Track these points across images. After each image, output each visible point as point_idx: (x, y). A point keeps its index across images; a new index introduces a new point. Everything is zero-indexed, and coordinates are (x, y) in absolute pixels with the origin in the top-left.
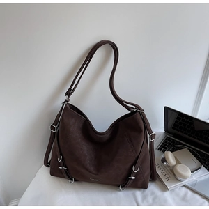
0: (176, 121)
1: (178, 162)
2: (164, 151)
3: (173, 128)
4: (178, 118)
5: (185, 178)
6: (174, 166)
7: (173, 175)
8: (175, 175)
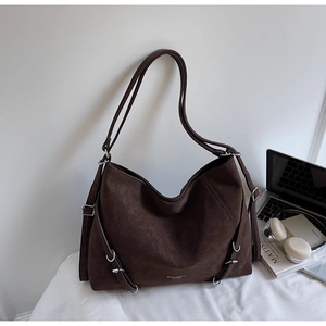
0: (284, 174)
1: (290, 235)
2: (267, 220)
3: (279, 184)
4: (287, 169)
5: (301, 257)
6: (284, 241)
7: (284, 253)
8: (285, 254)
